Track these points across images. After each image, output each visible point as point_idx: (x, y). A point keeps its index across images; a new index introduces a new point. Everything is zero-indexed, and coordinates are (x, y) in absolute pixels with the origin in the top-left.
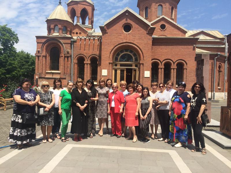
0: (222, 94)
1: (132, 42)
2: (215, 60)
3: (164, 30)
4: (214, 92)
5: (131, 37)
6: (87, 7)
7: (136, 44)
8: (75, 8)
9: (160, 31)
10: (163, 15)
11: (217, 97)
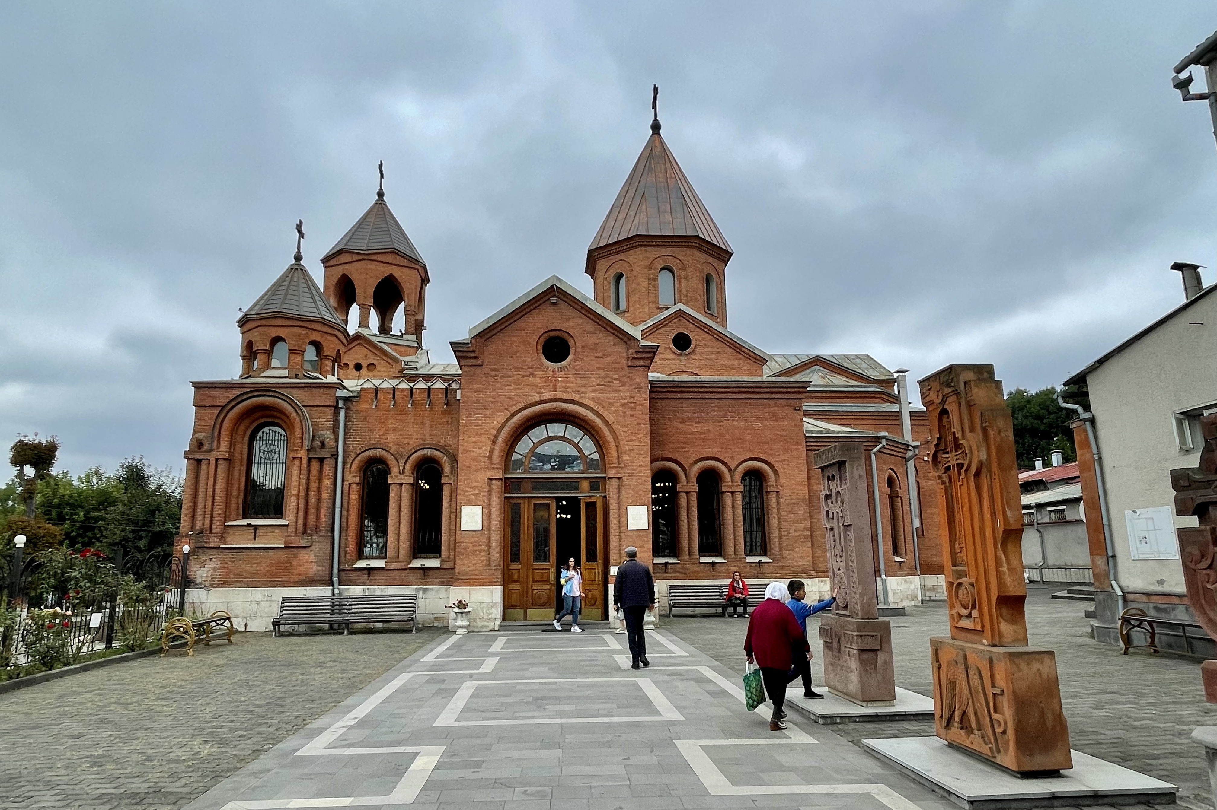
0: (911, 583)
1: (576, 397)
2: (873, 456)
3: (687, 352)
4: (884, 577)
5: (572, 379)
6: (397, 273)
7: (591, 404)
8: (352, 278)
9: (672, 356)
10: (680, 301)
11: (894, 594)
